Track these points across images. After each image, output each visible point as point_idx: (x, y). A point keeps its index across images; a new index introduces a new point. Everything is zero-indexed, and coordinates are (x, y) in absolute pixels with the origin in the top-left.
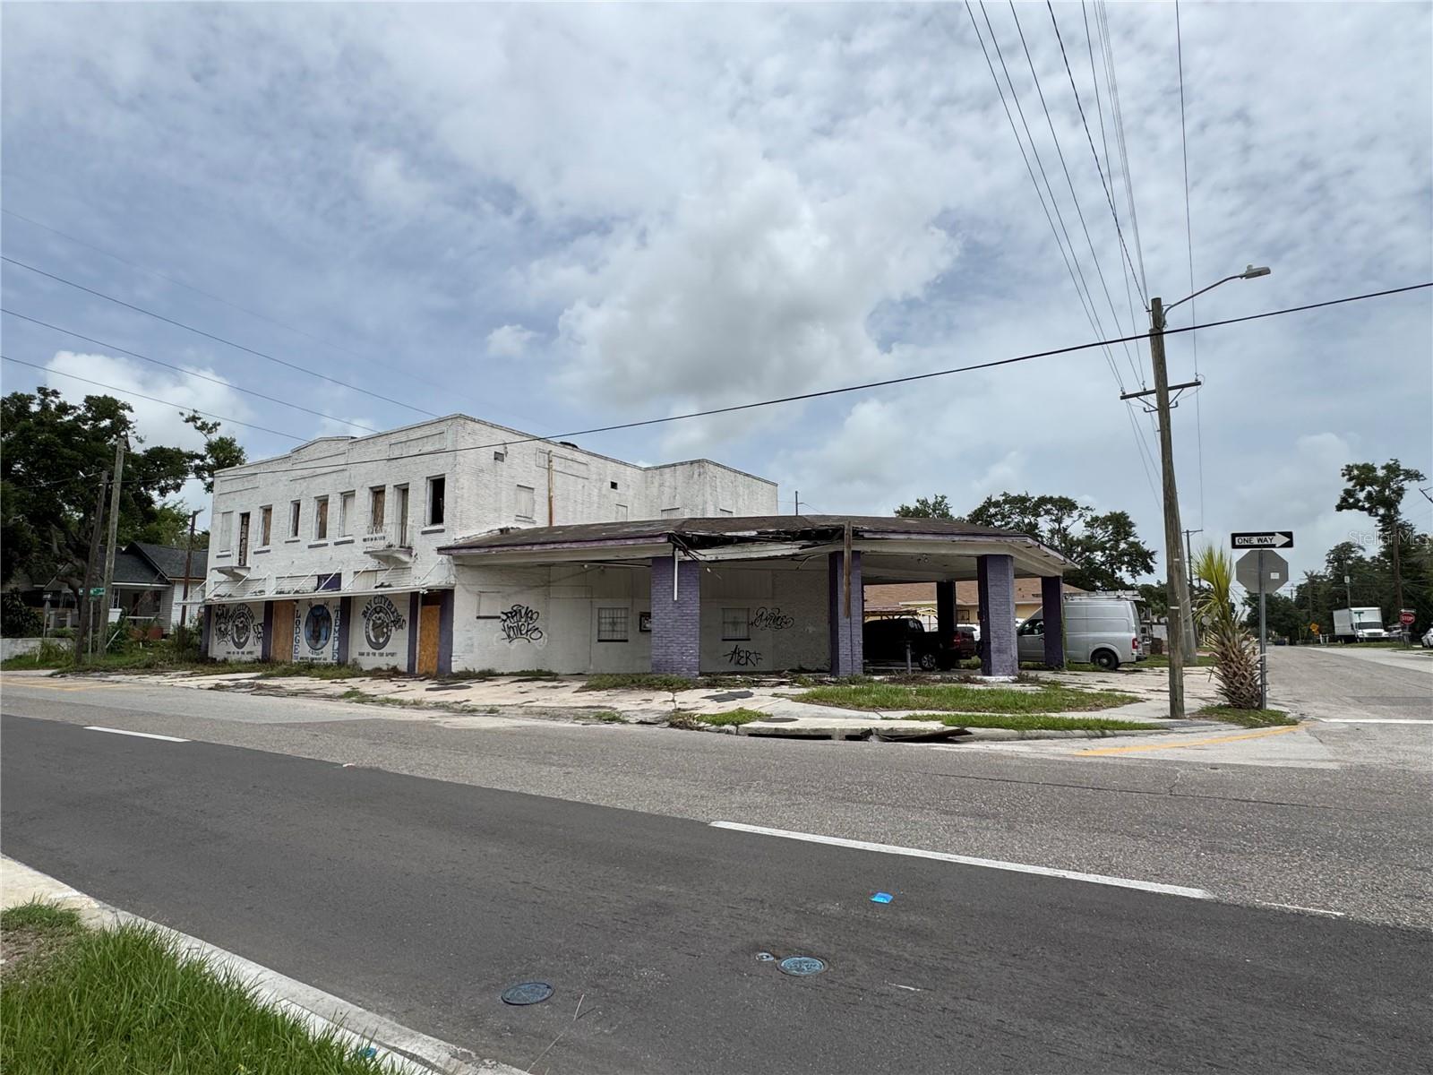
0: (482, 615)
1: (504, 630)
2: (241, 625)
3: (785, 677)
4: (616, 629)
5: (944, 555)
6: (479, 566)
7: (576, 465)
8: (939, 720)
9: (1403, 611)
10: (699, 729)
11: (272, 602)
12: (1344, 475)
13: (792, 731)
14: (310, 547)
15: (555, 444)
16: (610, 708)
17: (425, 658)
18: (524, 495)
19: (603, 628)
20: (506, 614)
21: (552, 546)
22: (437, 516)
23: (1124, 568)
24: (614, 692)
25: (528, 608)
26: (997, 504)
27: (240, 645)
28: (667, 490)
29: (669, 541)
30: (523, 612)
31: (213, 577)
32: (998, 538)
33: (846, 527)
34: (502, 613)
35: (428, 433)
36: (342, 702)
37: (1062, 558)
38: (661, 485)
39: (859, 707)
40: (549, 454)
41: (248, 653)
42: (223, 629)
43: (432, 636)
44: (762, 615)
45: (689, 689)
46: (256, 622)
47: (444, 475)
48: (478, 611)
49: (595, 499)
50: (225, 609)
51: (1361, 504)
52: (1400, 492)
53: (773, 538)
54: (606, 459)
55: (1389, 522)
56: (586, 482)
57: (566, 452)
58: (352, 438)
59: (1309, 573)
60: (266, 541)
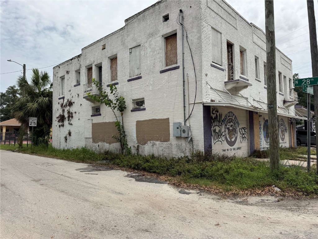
2: (231, 128)
27: (231, 144)
46: (241, 126)
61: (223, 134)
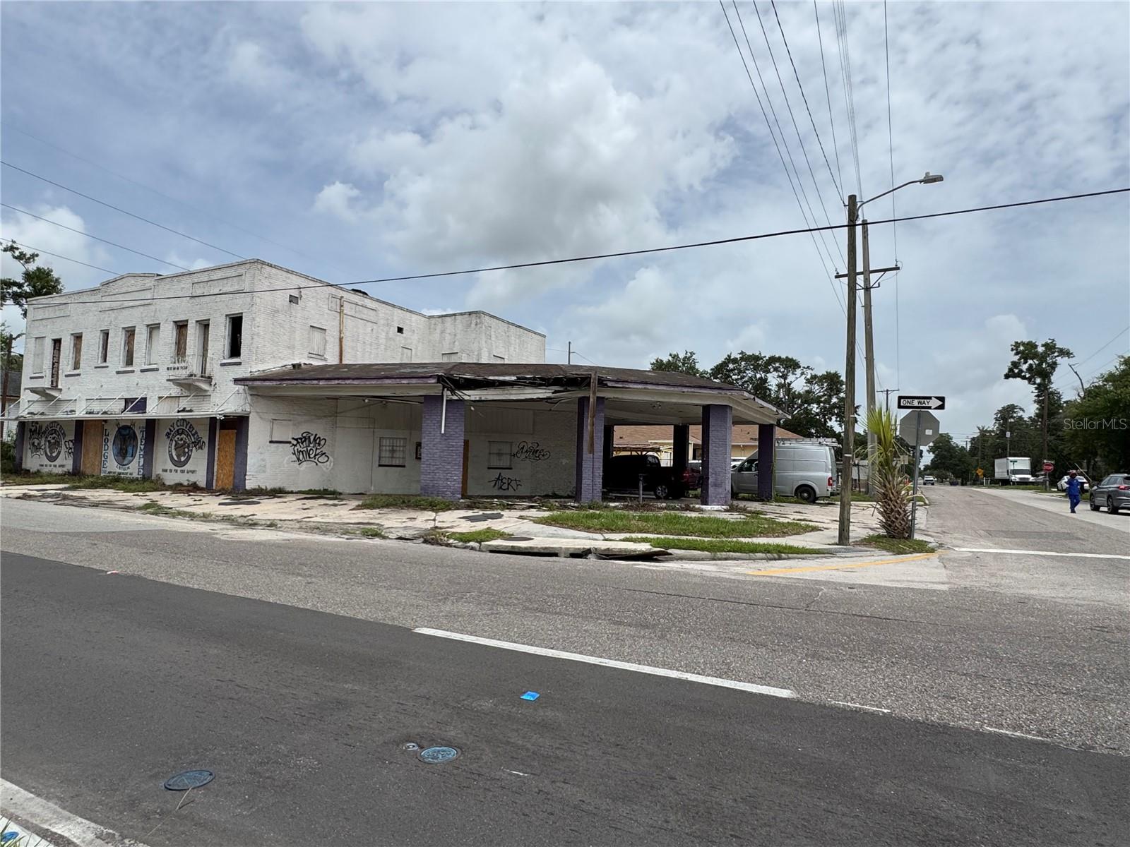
0: (274, 439)
1: (294, 454)
2: (52, 441)
3: (535, 502)
4: (395, 456)
5: (675, 404)
6: (273, 397)
7: (366, 311)
8: (648, 542)
9: (1045, 461)
10: (448, 545)
11: (83, 421)
12: (1012, 350)
13: (526, 548)
14: (118, 373)
15: (347, 291)
16: (378, 524)
17: (222, 475)
18: (317, 335)
19: (383, 454)
20: (296, 440)
21: (336, 382)
22: (235, 350)
23: (834, 418)
24: (385, 510)
25: (316, 435)
26: (735, 361)
27: (52, 459)
28: (448, 337)
29: (438, 382)
30: (312, 438)
31: (26, 396)
32: (720, 391)
33: (593, 376)
34: (293, 439)
35: (229, 275)
36: (138, 513)
37: (775, 409)
38: (443, 332)
39: (588, 529)
40: (340, 299)
41: (60, 466)
42: (36, 444)
43: (228, 457)
44: (523, 448)
45: (450, 509)
46: (67, 439)
47: (242, 313)
48: (271, 436)
49: (382, 341)
50: (38, 426)
51: (1023, 374)
52: (1053, 366)
53: (530, 383)
54: (394, 306)
55: (1043, 389)
56: (375, 327)
57: (357, 298)
58: (158, 275)
59: (981, 428)
60: (76, 366)
61: (43, 447)
